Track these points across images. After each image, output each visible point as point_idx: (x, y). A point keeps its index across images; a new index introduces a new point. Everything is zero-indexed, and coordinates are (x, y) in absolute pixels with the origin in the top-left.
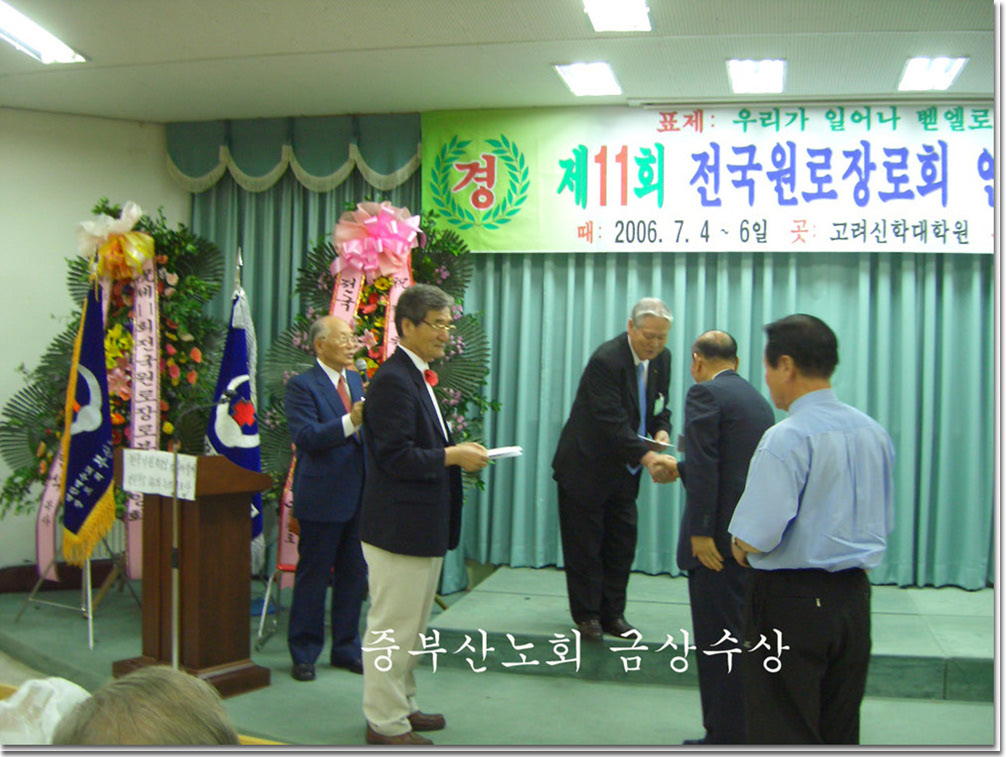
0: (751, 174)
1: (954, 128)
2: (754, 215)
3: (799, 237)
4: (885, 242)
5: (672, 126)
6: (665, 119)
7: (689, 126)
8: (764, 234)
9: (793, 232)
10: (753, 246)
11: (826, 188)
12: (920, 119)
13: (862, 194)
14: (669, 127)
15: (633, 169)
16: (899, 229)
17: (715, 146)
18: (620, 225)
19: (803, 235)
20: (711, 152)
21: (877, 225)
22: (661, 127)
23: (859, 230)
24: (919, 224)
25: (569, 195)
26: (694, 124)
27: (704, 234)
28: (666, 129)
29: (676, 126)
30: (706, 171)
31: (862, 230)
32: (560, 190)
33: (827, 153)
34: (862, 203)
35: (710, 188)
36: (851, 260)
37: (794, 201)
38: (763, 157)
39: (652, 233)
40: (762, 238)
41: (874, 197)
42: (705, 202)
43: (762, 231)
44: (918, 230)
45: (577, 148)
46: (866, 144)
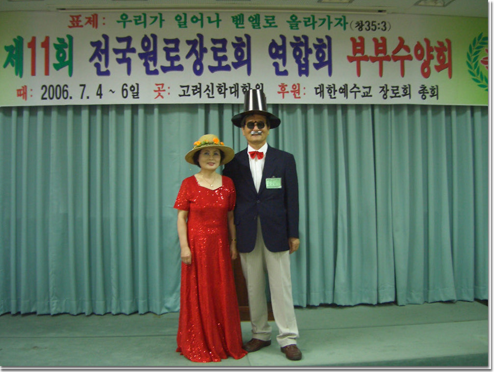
0: (128, 55)
1: (254, 27)
2: (131, 81)
3: (159, 94)
4: (213, 97)
5: (78, 24)
6: (73, 19)
7: (88, 24)
8: (138, 93)
9: (155, 91)
10: (130, 100)
11: (176, 64)
12: (234, 21)
13: (198, 68)
14: (76, 25)
15: (53, 52)
16: (222, 89)
17: (106, 37)
18: (44, 88)
19: (162, 93)
20: (103, 41)
21: (208, 86)
22: (70, 24)
23: (197, 90)
24: (234, 86)
25: (11, 69)
26: (92, 23)
27: (99, 93)
28: (74, 26)
29: (80, 24)
30: (100, 53)
31: (198, 90)
32: (5, 66)
33: (176, 42)
34: (198, 73)
35: (102, 64)
36: (192, 108)
37: (156, 72)
38: (136, 44)
39: (65, 93)
40: (136, 96)
41: (206, 69)
42: (100, 73)
43: (136, 91)
44: (233, 90)
45: (16, 37)
46: (200, 36)
